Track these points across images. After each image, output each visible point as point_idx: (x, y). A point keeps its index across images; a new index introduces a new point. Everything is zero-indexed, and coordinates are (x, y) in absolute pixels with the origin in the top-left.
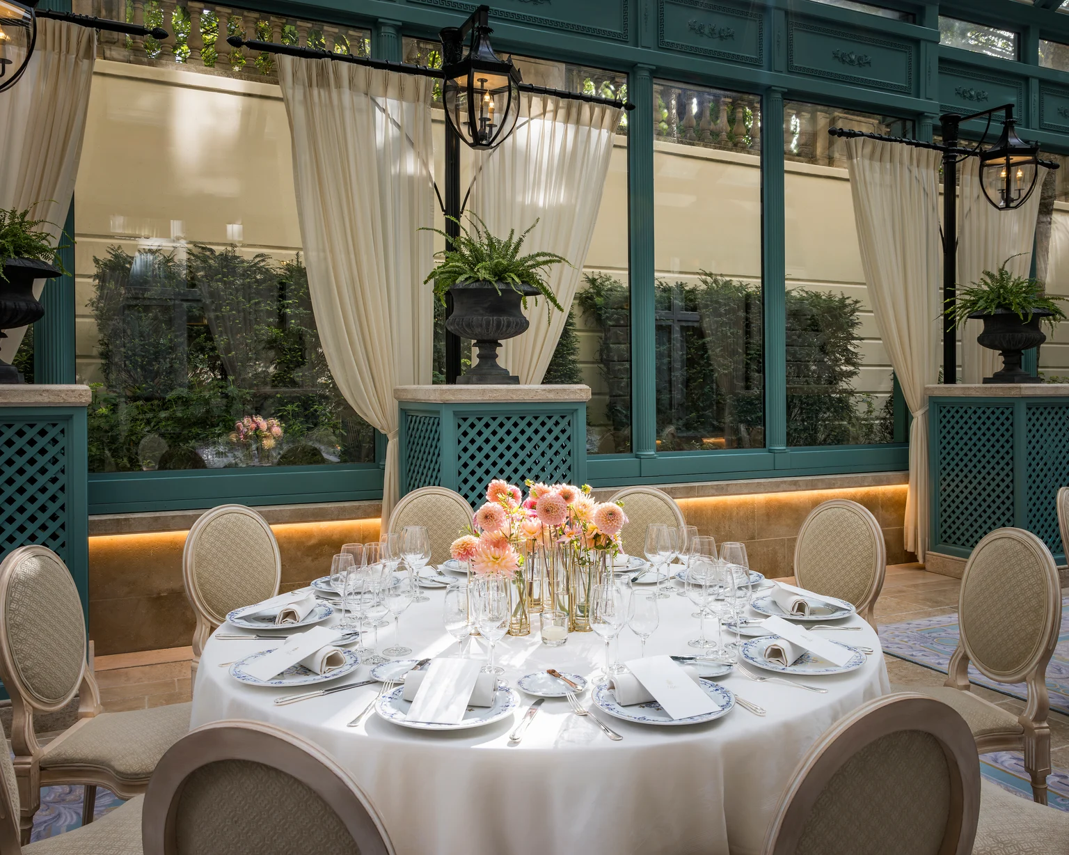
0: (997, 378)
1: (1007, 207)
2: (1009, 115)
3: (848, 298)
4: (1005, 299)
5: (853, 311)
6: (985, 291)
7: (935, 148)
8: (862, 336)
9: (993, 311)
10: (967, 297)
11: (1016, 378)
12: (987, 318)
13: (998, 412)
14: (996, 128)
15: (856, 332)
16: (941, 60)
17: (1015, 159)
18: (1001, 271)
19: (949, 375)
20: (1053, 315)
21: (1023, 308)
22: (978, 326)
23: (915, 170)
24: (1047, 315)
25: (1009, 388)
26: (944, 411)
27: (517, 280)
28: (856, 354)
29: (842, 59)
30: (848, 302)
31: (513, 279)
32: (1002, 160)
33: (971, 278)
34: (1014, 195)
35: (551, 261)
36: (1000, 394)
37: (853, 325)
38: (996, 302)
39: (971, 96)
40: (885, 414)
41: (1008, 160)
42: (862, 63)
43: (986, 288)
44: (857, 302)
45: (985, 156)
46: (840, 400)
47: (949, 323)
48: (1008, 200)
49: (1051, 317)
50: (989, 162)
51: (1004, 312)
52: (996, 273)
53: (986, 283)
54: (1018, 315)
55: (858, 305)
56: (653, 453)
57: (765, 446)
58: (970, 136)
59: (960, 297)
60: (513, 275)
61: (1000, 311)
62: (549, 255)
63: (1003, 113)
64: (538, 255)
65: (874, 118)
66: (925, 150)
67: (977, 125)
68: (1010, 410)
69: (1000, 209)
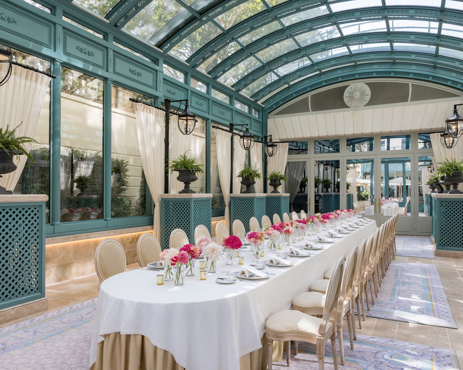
0: (183, 192)
1: (186, 134)
2: (187, 103)
3: (124, 160)
4: (186, 165)
5: (126, 165)
6: (179, 162)
7: (163, 110)
8: (130, 175)
9: (183, 169)
10: (174, 164)
11: (189, 192)
12: (180, 171)
13: (184, 203)
14: (183, 107)
15: (127, 173)
16: (164, 79)
17: (189, 118)
18: (184, 155)
19: (166, 191)
20: (199, 171)
21: (192, 168)
22: (177, 174)
23: (157, 117)
24: (197, 171)
25: (189, 195)
26: (166, 203)
27: (16, 149)
28: (127, 182)
29: (132, 72)
30: (125, 162)
31: (14, 148)
32: (185, 118)
33: (174, 157)
34: (188, 130)
35: (30, 141)
36: (186, 197)
37: (126, 171)
38: (184, 166)
39: (171, 93)
40: (136, 205)
41: (187, 118)
42: (139, 75)
43: (179, 161)
44: (128, 162)
45: (180, 116)
46: (121, 200)
47: (166, 173)
48: (187, 131)
49: (198, 172)
50: (180, 118)
51: (186, 169)
52: (183, 156)
53: (180, 159)
54: (190, 171)
55: (128, 163)
56: (59, 223)
57: (103, 218)
58: (174, 108)
59: (171, 163)
60: (13, 146)
61: (185, 169)
62: (30, 138)
63: (184, 102)
64: (24, 138)
65: (132, 92)
66: (160, 110)
67: (177, 105)
68: (188, 203)
69: (184, 134)
